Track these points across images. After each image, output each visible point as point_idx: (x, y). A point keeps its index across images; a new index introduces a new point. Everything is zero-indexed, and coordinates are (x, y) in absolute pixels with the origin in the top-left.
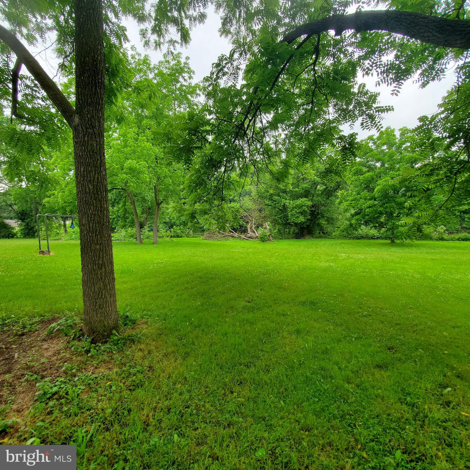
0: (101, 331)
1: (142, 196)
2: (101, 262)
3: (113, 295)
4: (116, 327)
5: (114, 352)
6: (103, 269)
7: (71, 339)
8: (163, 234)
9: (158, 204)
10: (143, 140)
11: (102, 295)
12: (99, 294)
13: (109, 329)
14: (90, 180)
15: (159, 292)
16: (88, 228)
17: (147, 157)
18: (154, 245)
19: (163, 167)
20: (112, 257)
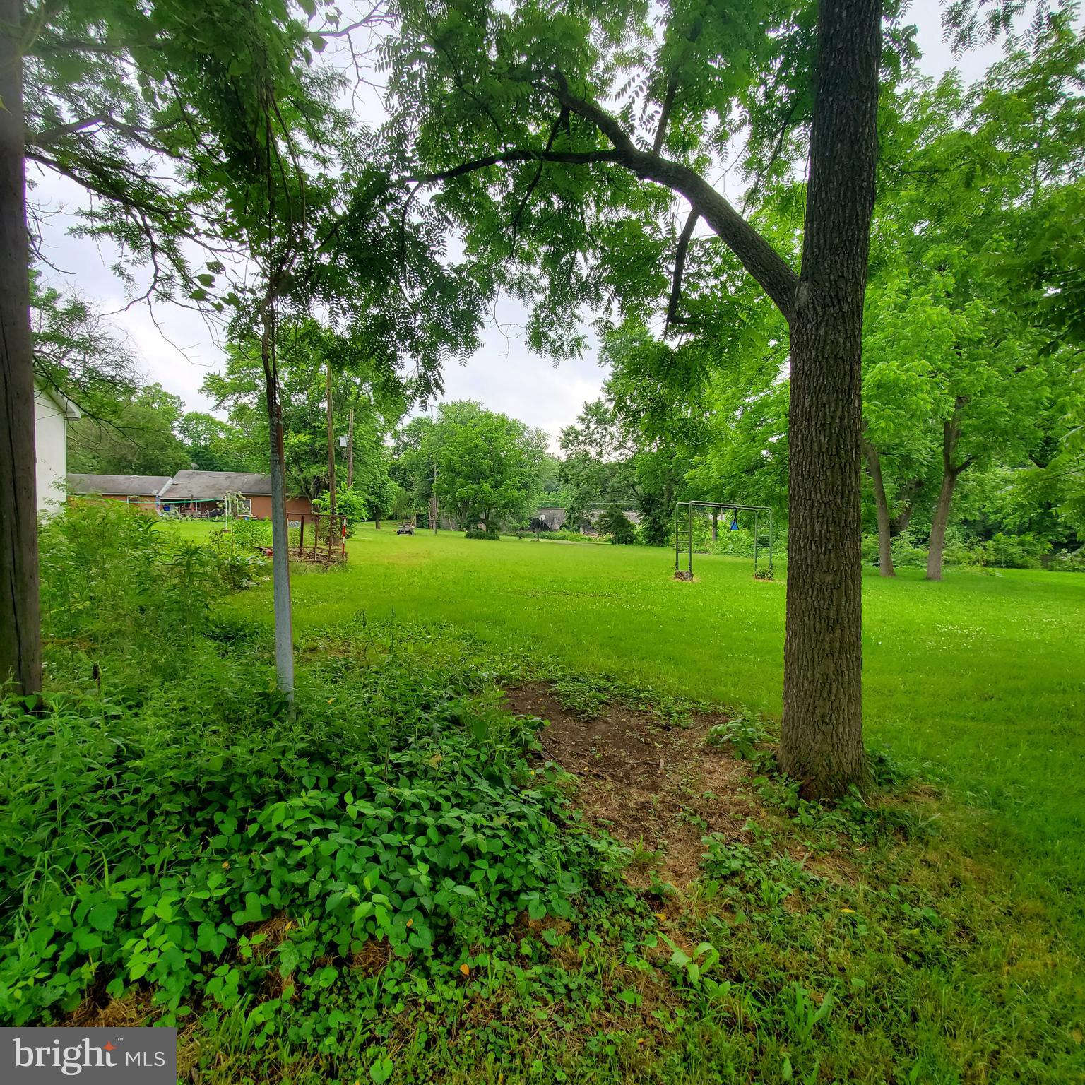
0: (822, 776)
1: (904, 453)
2: (832, 615)
3: (855, 699)
4: (857, 779)
5: (855, 840)
6: (838, 631)
7: (755, 770)
8: (960, 555)
9: (953, 472)
10: (922, 305)
11: (830, 692)
12: (823, 688)
13: (840, 776)
14: (824, 425)
15: (965, 718)
16: (809, 535)
17: (931, 348)
18: (931, 584)
19: (980, 365)
20: (859, 605)
